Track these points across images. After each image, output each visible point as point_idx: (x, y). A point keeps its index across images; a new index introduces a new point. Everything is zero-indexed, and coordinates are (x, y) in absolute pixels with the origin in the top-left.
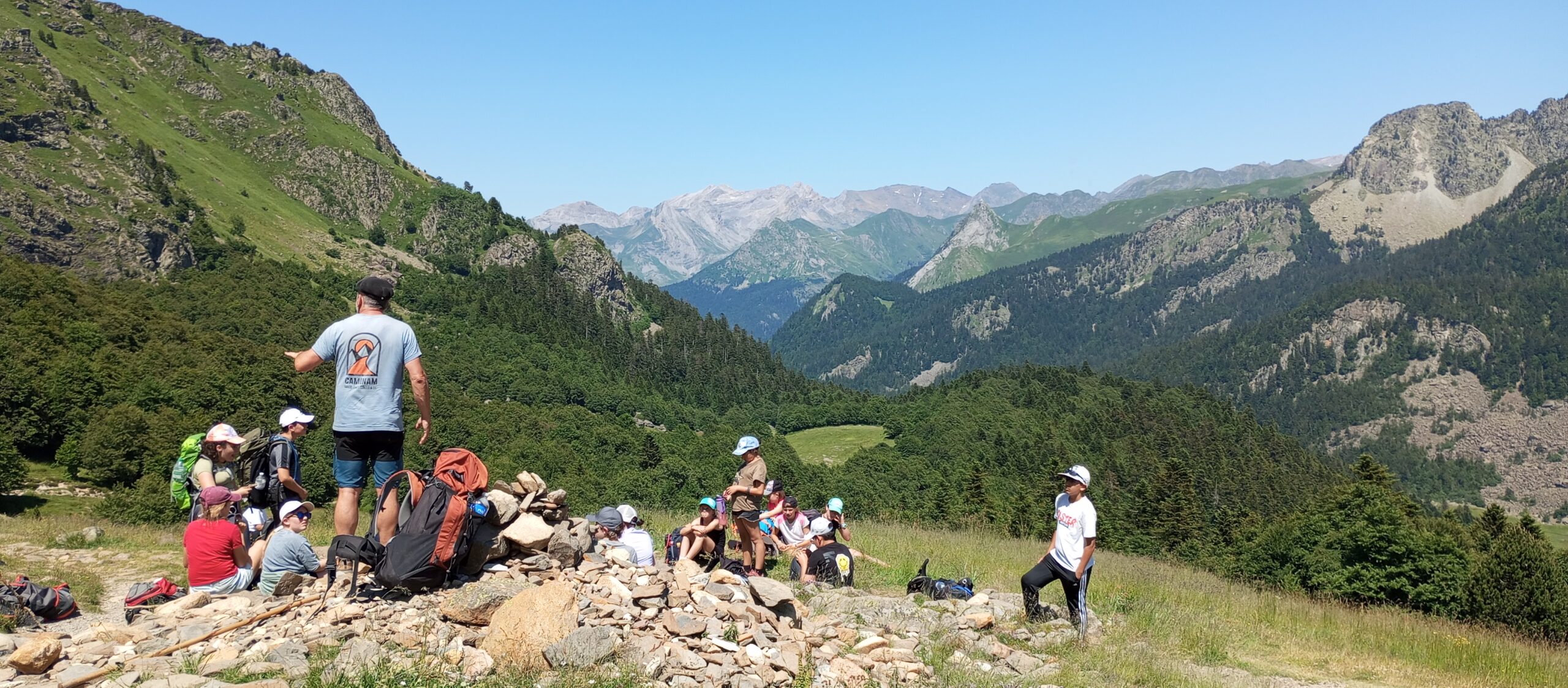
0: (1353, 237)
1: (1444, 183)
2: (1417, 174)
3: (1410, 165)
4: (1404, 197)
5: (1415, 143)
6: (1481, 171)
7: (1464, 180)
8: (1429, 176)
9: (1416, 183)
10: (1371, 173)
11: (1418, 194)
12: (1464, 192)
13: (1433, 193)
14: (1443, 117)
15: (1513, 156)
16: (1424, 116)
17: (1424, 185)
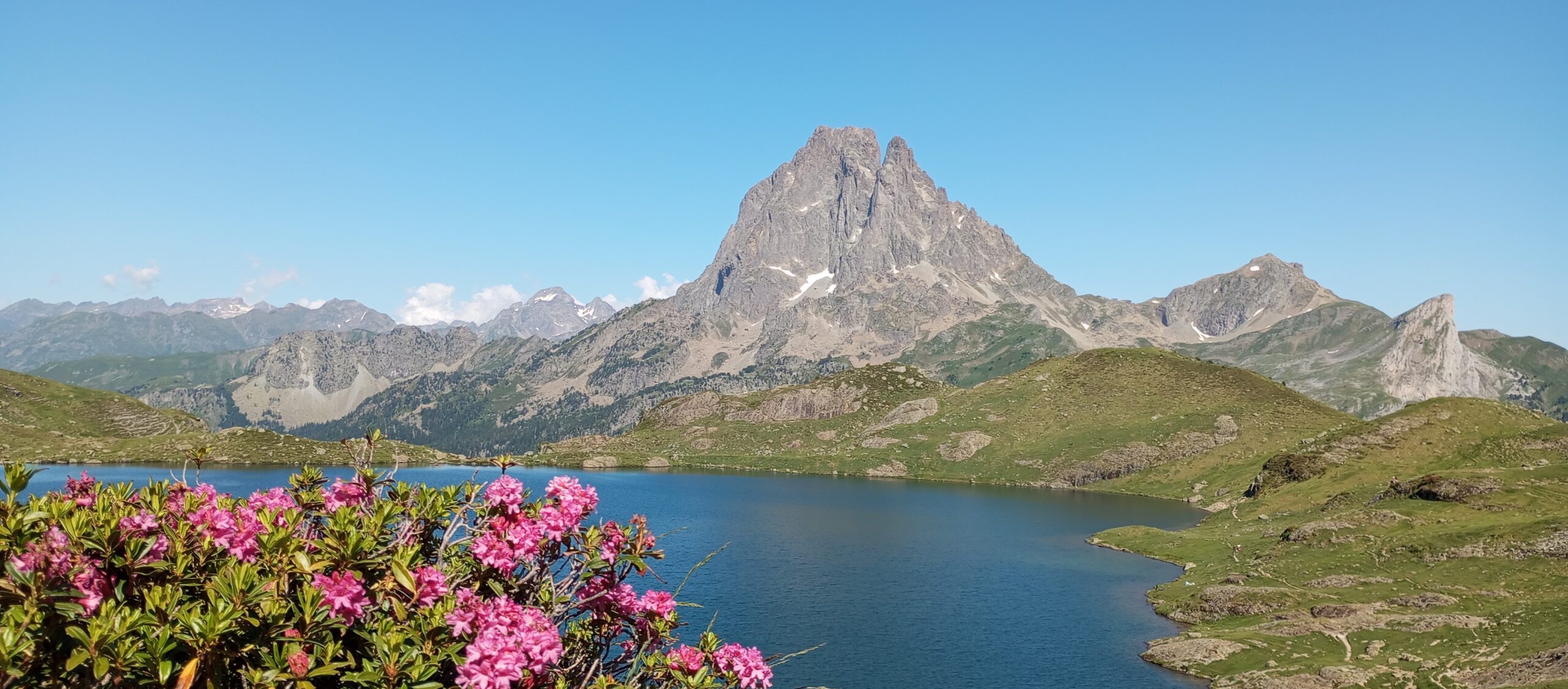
0: (262, 419)
1: (319, 384)
2: (302, 376)
3: (298, 370)
4: (294, 392)
5: (302, 355)
6: (341, 377)
7: (331, 382)
8: (310, 378)
9: (302, 382)
10: (273, 373)
11: (303, 390)
12: (330, 392)
13: (312, 389)
14: (319, 340)
15: (360, 368)
16: (307, 338)
17: (307, 384)
